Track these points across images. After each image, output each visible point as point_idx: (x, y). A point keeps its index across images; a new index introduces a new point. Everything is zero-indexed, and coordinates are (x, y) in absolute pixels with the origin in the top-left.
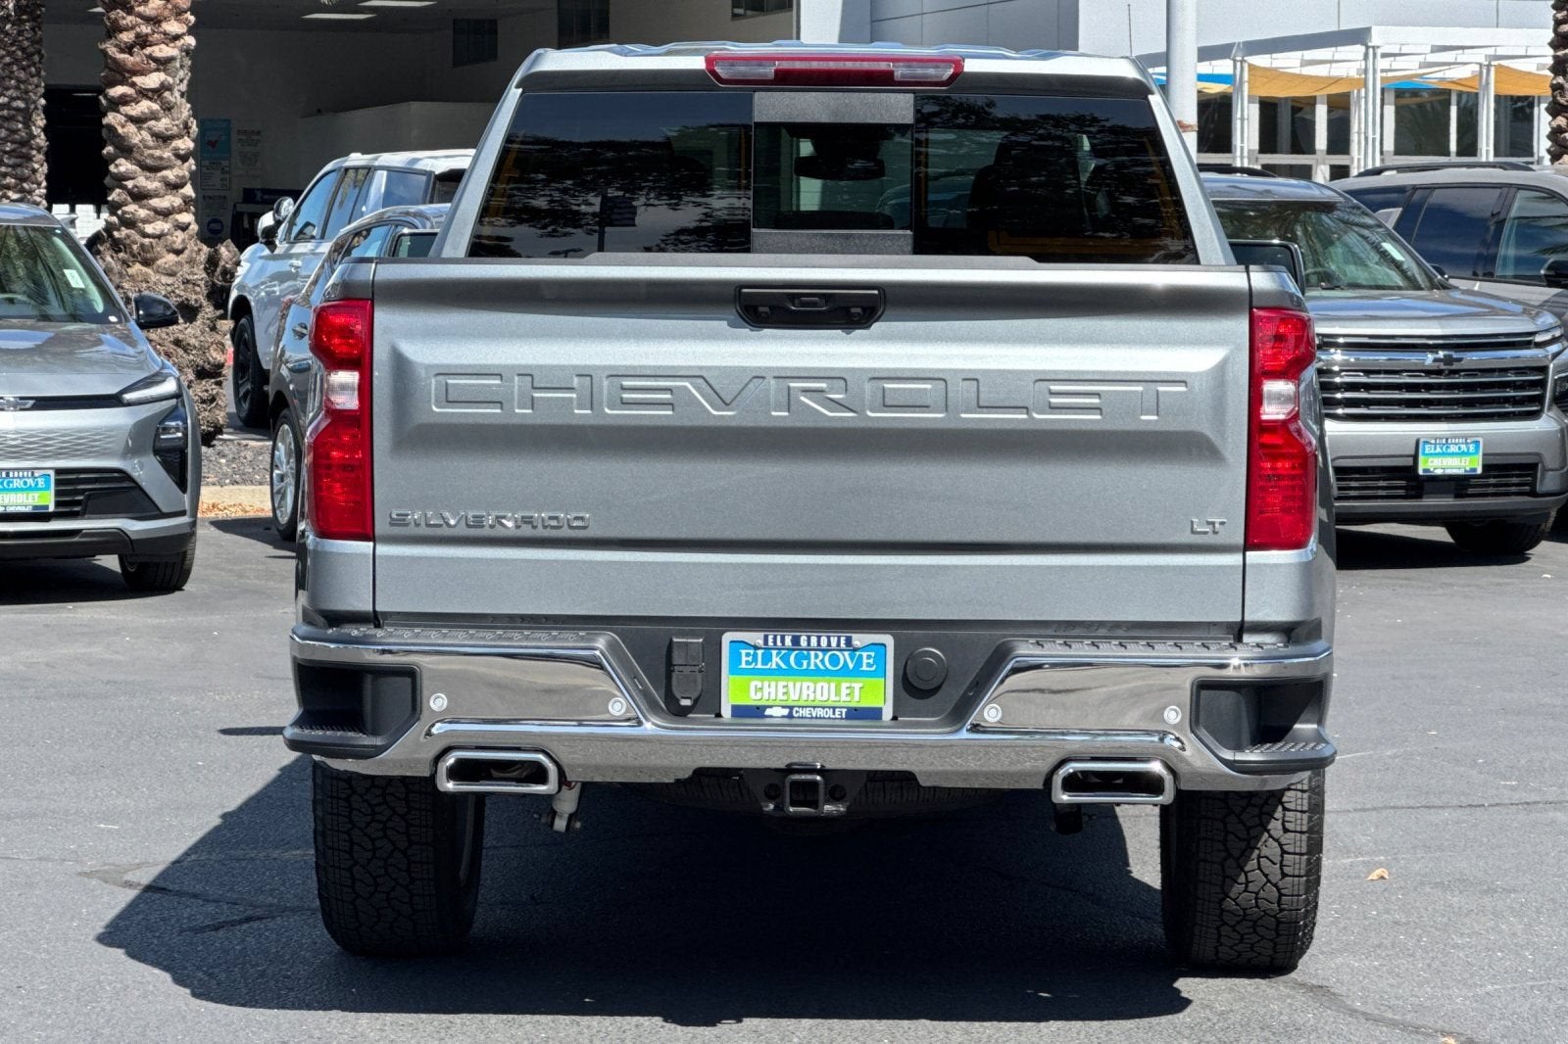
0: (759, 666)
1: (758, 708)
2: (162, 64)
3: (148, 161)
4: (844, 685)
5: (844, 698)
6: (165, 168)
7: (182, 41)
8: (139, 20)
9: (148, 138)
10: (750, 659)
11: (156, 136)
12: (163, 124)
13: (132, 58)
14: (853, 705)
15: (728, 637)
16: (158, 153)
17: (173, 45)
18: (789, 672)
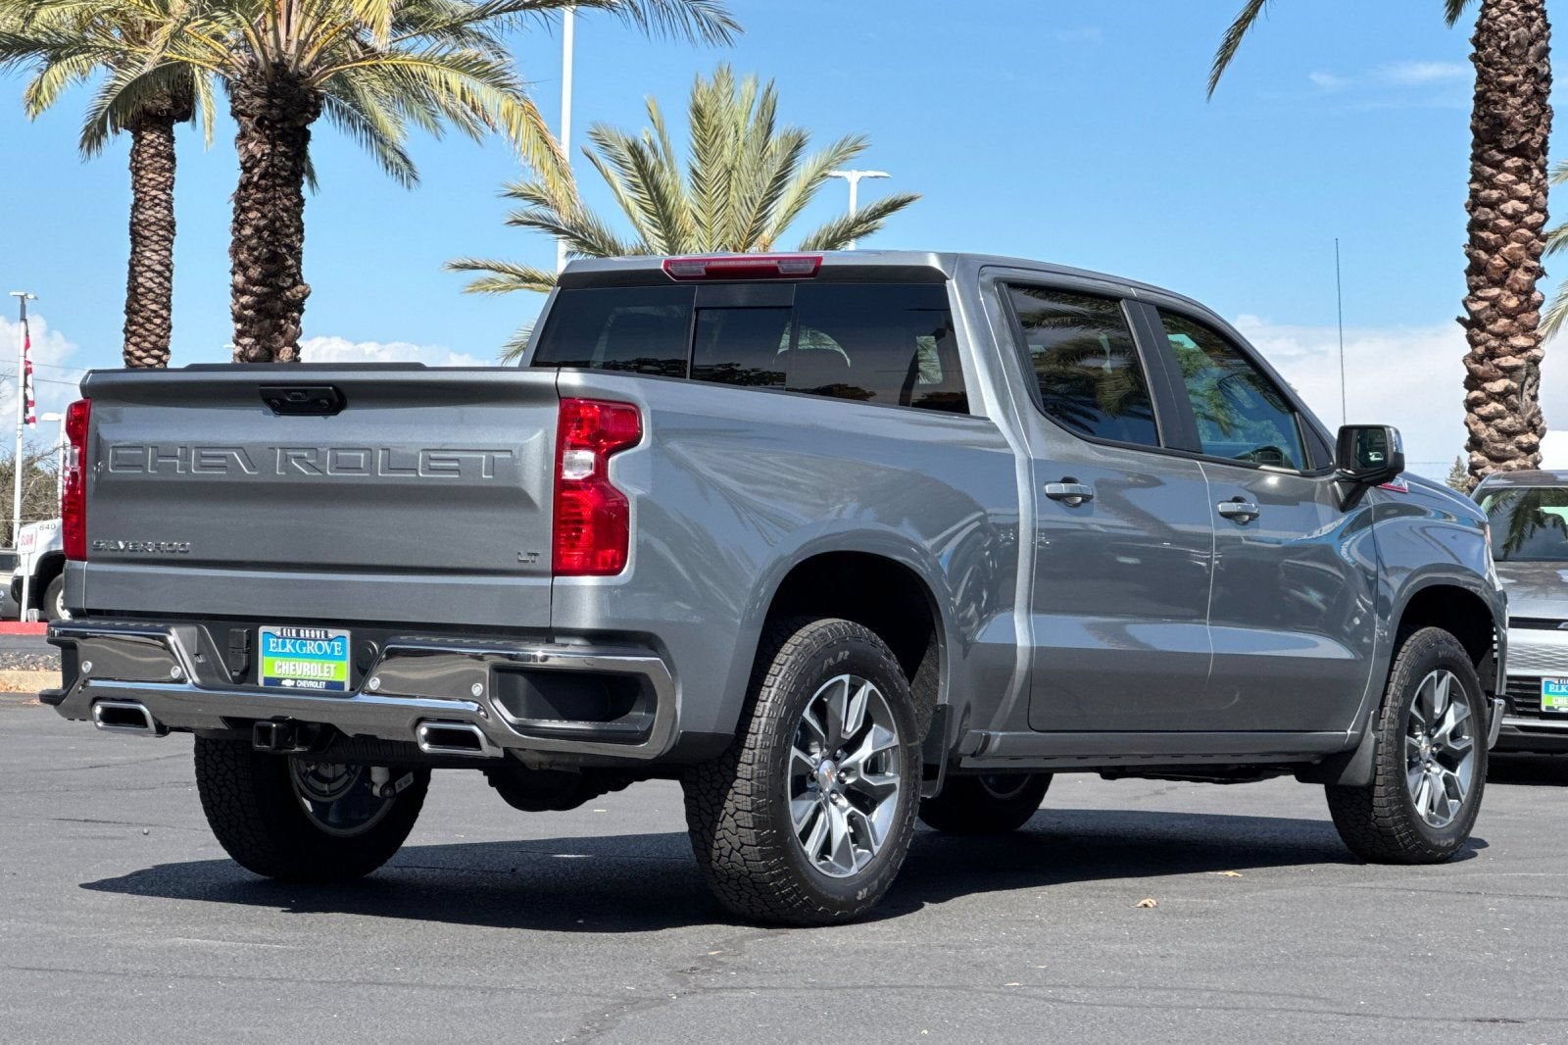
0: (280, 650)
1: (278, 679)
2: (1508, 372)
3: (1493, 453)
4: (326, 665)
5: (326, 675)
6: (1510, 459)
7: (1529, 353)
8: (1489, 336)
9: (1495, 433)
10: (275, 645)
11: (1500, 431)
12: (1508, 422)
13: (1481, 367)
14: (330, 679)
15: (262, 629)
16: (1501, 446)
17: (1519, 356)
18: (296, 655)
